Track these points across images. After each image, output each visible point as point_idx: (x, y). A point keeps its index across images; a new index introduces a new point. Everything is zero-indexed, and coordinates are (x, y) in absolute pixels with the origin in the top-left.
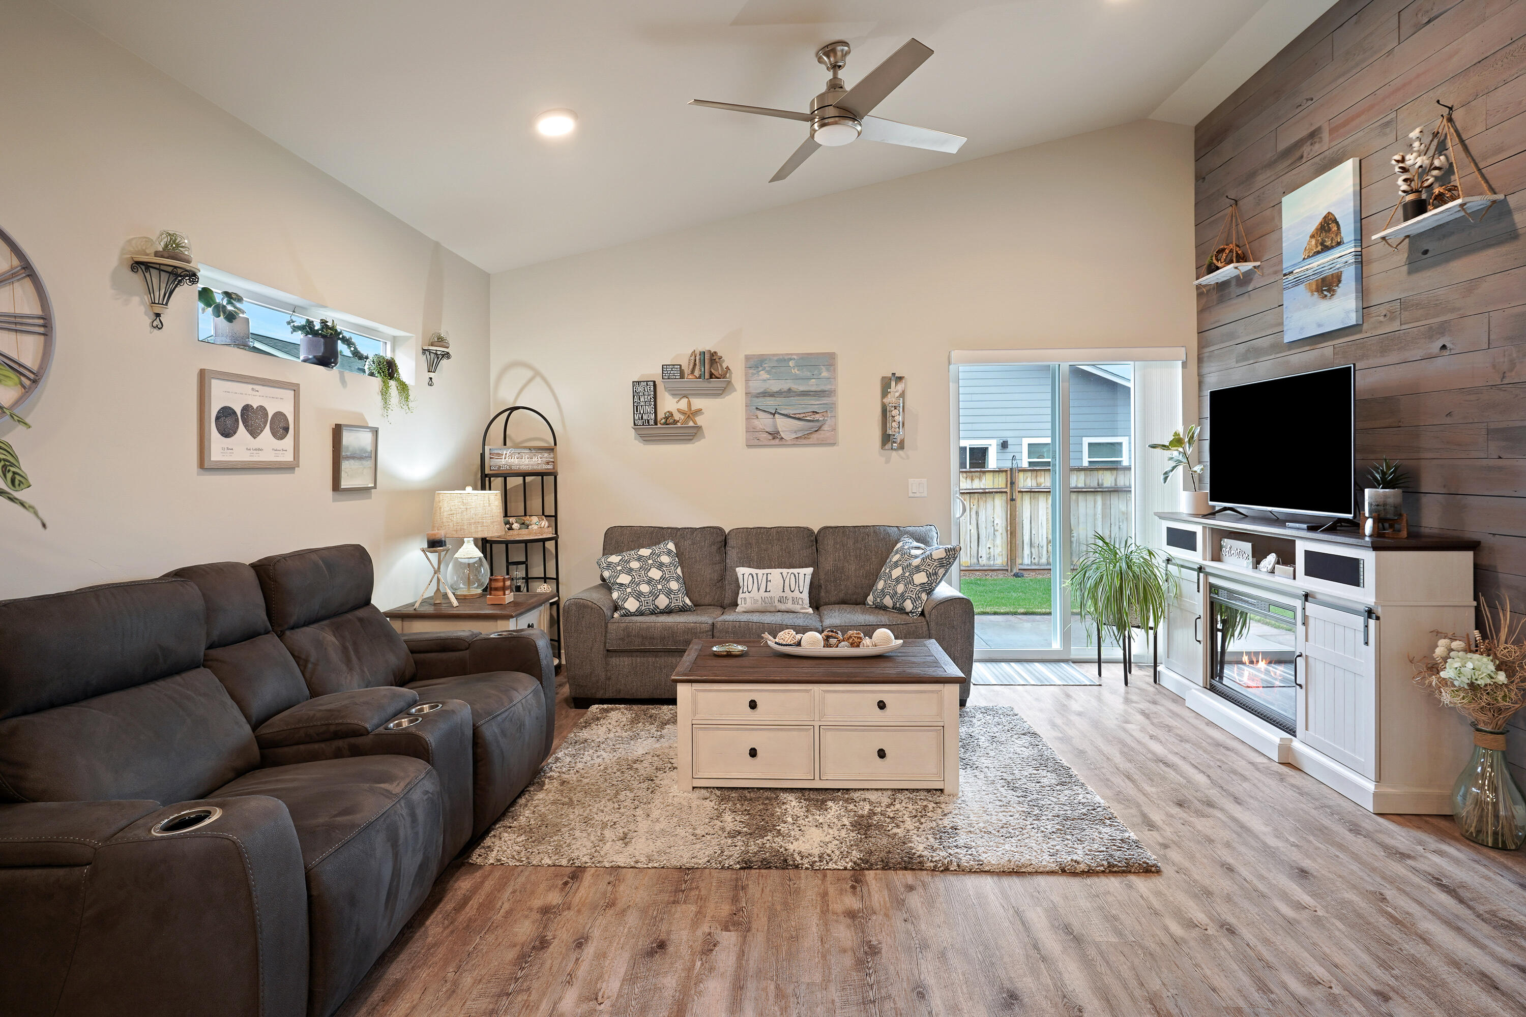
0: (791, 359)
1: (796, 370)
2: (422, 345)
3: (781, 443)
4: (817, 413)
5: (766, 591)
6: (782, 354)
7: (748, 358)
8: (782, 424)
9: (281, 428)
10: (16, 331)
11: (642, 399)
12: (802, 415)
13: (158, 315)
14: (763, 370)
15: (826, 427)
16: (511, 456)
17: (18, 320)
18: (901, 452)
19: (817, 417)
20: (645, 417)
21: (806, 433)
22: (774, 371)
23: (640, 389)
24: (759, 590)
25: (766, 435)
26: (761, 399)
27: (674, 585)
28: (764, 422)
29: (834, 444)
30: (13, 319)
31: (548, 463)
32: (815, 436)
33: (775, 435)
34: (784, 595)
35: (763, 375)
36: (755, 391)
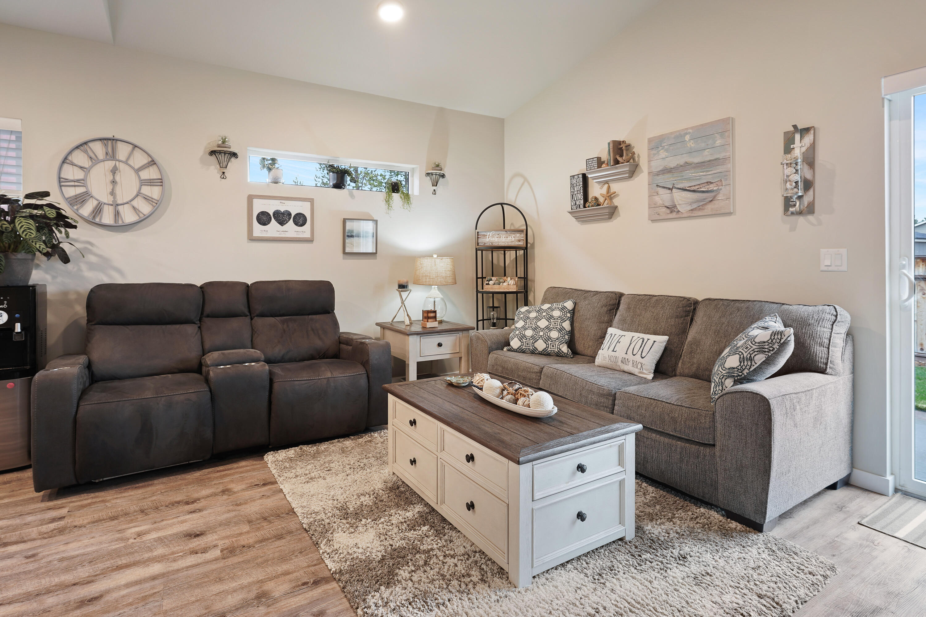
0: (686, 134)
1: (691, 143)
2: (426, 171)
3: (678, 216)
4: (711, 183)
5: (613, 351)
6: (679, 131)
7: (650, 141)
8: (679, 197)
9: (300, 220)
10: (151, 185)
11: (576, 189)
12: (697, 187)
13: (224, 173)
14: (662, 149)
15: (720, 197)
16: (493, 236)
17: (152, 181)
18: (810, 217)
19: (712, 187)
20: (577, 203)
21: (701, 204)
22: (671, 148)
23: (574, 181)
24: (609, 348)
25: (664, 209)
26: (661, 177)
27: (554, 334)
28: (664, 197)
29: (730, 214)
30: (149, 181)
31: (519, 241)
32: (709, 206)
33: (672, 208)
34: (627, 357)
35: (663, 154)
36: (655, 170)
